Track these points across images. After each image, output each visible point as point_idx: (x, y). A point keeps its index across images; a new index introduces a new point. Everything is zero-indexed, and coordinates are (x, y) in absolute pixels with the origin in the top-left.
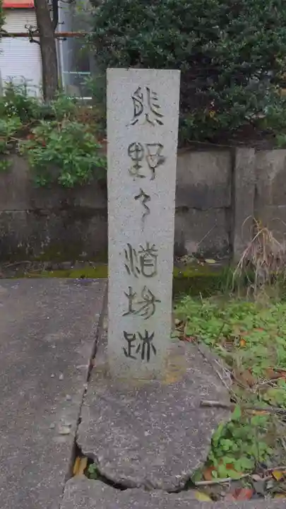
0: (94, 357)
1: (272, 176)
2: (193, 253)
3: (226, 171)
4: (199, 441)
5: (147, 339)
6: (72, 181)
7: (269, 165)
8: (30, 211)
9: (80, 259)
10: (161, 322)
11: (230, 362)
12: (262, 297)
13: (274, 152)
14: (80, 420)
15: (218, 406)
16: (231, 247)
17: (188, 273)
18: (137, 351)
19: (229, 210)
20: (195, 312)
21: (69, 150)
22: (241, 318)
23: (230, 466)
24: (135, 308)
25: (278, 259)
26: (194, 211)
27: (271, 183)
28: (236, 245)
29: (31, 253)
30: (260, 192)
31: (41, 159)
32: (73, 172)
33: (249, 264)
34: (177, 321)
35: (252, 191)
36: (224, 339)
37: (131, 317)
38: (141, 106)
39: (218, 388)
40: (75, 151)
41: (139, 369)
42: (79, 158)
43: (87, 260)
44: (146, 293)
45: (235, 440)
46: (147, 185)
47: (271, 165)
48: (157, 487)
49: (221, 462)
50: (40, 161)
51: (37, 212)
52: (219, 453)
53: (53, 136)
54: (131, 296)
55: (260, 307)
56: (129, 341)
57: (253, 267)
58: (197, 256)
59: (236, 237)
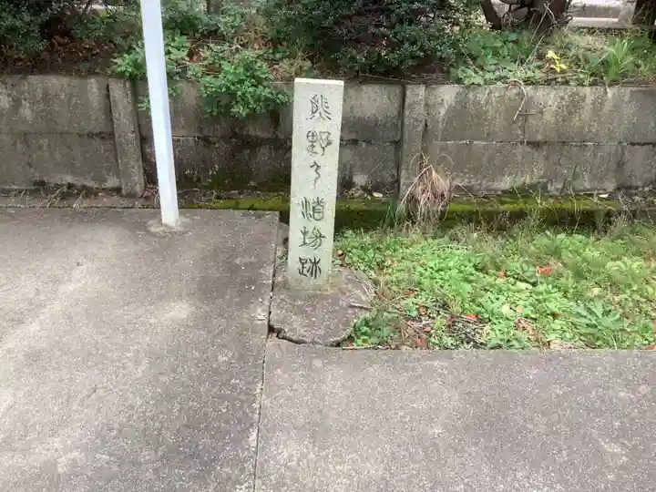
0: (274, 276)
1: (443, 111)
2: (361, 187)
3: (396, 105)
4: (346, 324)
5: (315, 263)
6: (244, 114)
7: (440, 100)
8: (199, 138)
9: (248, 188)
10: (326, 252)
11: (376, 283)
12: (415, 234)
13: (447, 86)
14: (270, 313)
15: (361, 308)
16: (398, 181)
17: (353, 206)
18: (308, 271)
19: (398, 144)
20: (356, 245)
21: (241, 82)
22: (395, 251)
23: (364, 341)
24: (307, 241)
25: (443, 195)
26: (364, 144)
27: (440, 119)
28: (402, 181)
29: (199, 180)
30: (430, 127)
31: (214, 89)
32: (246, 104)
33: (413, 200)
34: (340, 252)
35: (420, 128)
36: (376, 267)
37: (305, 248)
38: (317, 107)
39: (364, 298)
40: (247, 83)
41: (310, 283)
42: (251, 89)
43: (255, 188)
44: (316, 231)
45: (370, 327)
46: (319, 159)
47: (442, 100)
48: (319, 343)
49: (358, 338)
50: (212, 92)
51: (205, 139)
52: (359, 333)
53: (226, 66)
54: (305, 233)
55: (413, 242)
56: (303, 264)
57: (417, 201)
58: (364, 189)
59: (403, 173)
